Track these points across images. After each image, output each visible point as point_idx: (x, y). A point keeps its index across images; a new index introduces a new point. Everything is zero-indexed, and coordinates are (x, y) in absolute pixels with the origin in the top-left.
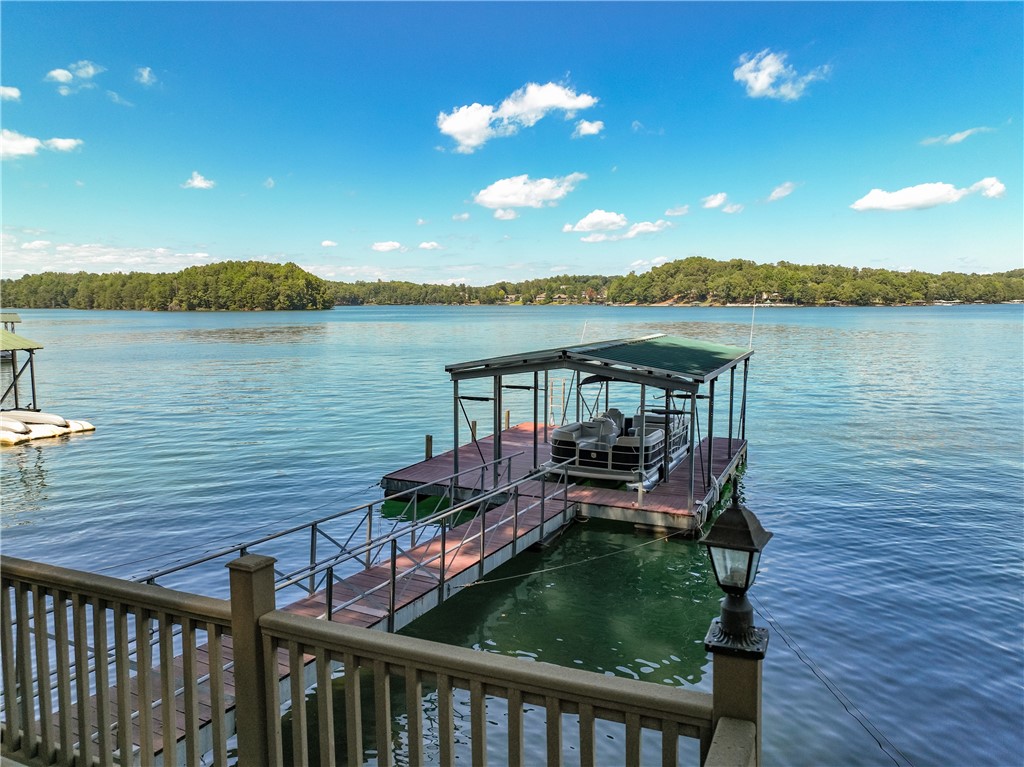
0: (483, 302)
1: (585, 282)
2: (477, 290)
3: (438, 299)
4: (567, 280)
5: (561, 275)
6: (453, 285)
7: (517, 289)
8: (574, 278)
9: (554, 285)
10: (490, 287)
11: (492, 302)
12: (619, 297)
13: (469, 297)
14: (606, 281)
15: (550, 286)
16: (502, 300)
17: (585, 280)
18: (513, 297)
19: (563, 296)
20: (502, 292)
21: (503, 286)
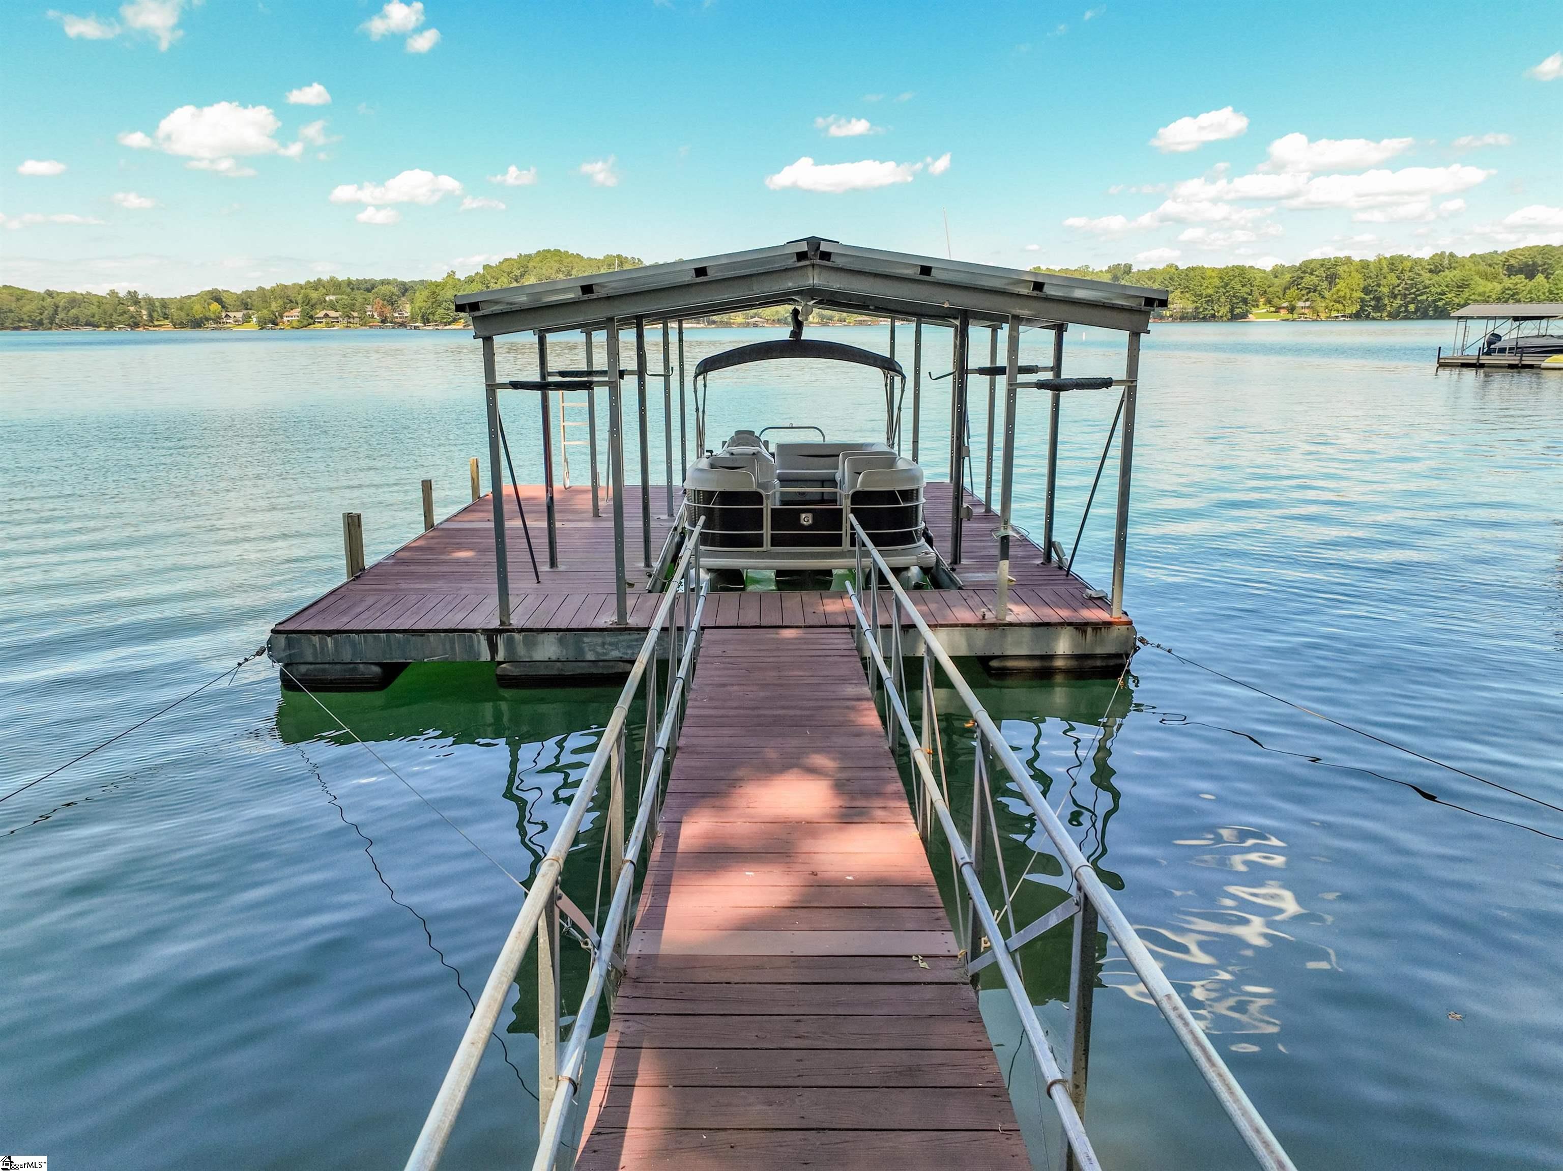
0: (180, 325)
1: (369, 290)
2: (164, 304)
3: (83, 320)
4: (335, 286)
5: (325, 278)
6: (113, 293)
7: (245, 303)
8: (349, 283)
9: (314, 295)
10: (189, 297)
11: (197, 324)
12: (433, 314)
13: (150, 315)
14: (405, 289)
15: (306, 296)
16: (217, 320)
17: (370, 287)
18: (239, 315)
19: (332, 314)
20: (215, 306)
21: (216, 297)
